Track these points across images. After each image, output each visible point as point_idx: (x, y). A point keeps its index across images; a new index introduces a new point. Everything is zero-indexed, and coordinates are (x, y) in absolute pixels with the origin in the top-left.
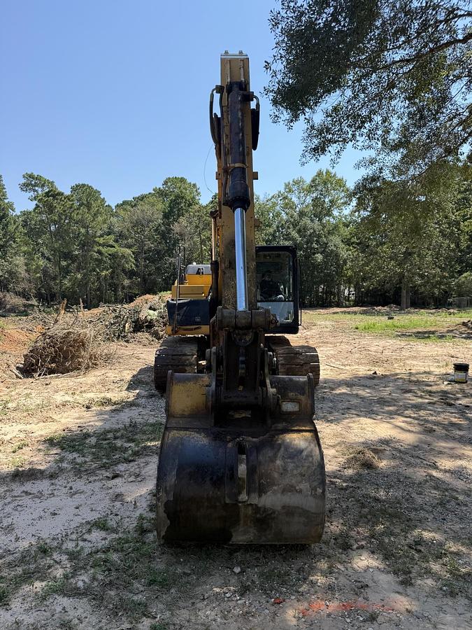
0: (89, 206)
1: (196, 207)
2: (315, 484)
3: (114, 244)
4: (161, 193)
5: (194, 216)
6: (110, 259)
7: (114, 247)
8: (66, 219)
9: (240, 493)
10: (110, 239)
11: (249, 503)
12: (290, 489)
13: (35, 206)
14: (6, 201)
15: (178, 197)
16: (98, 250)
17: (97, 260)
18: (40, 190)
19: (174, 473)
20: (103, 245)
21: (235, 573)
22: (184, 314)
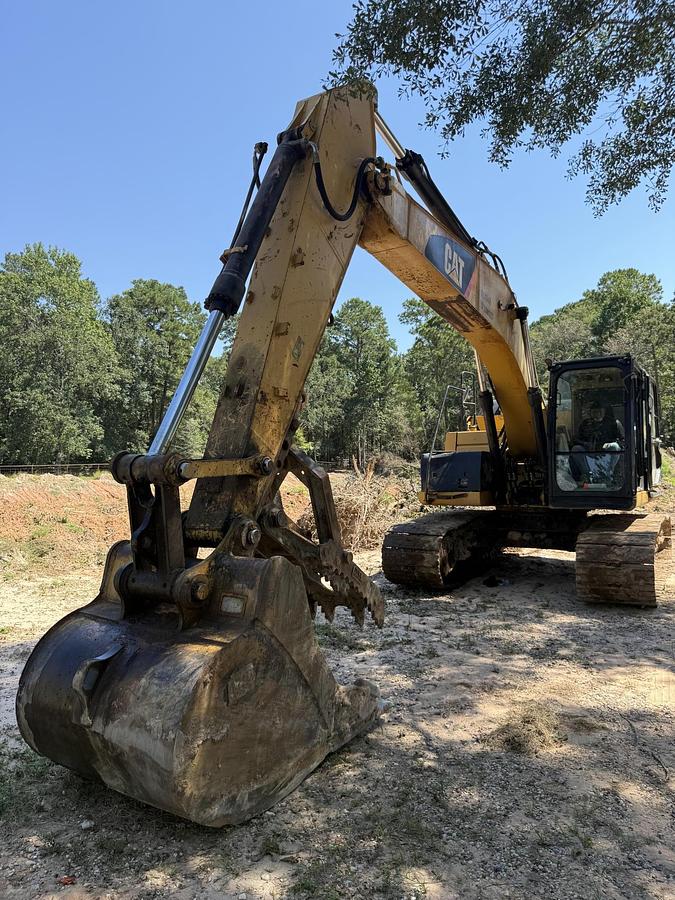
4: (594, 297)
9: (82, 712)
11: (94, 730)
12: (140, 724)
13: (414, 341)
14: (387, 339)
15: (615, 300)
18: (424, 318)
22: (443, 474)
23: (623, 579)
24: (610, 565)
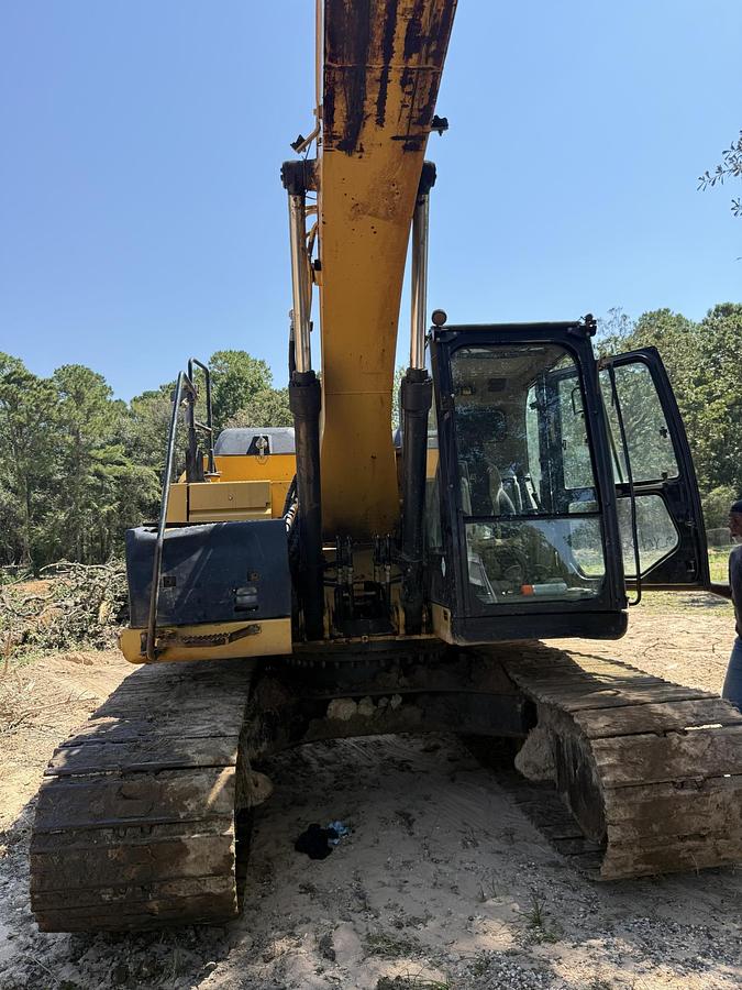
0: (79, 397)
1: (265, 393)
3: (124, 459)
5: (262, 407)
6: (117, 485)
7: (124, 465)
8: (40, 421)
10: (118, 452)
15: (232, 378)
16: (96, 471)
17: (93, 487)
20: (104, 462)
22: (192, 576)
23: (716, 819)
24: (682, 786)
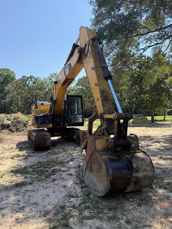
1: (15, 80)
2: (151, 167)
9: (133, 173)
11: (135, 176)
12: (145, 170)
19: (111, 169)
21: (131, 201)
22: (42, 120)
